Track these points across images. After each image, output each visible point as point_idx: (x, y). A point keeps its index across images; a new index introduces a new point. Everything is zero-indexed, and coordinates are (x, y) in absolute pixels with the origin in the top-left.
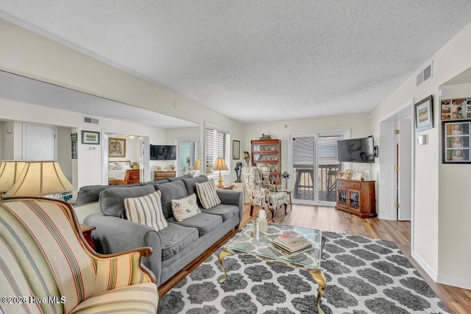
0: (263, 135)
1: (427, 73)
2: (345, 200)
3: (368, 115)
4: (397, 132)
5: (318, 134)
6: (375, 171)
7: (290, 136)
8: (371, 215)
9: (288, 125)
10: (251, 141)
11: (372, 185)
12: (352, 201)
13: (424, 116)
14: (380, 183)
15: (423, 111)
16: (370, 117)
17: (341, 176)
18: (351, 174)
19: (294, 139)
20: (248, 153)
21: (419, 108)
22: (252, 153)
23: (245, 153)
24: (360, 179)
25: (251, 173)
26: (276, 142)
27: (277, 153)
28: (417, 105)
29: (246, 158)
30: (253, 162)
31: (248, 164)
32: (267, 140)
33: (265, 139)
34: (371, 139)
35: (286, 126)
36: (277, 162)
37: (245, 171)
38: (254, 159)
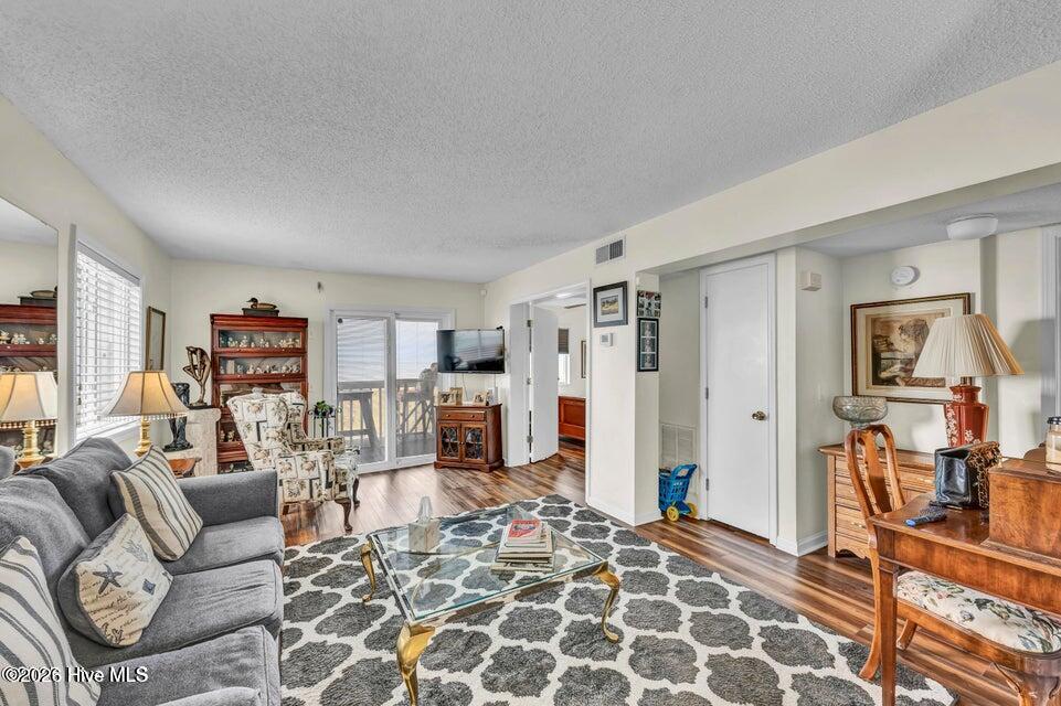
0: (254, 300)
1: (616, 250)
2: (454, 445)
3: (479, 289)
4: (529, 324)
5: (396, 314)
7: (332, 311)
8: (496, 464)
9: (323, 283)
10: (212, 316)
11: (497, 410)
12: (468, 445)
13: (612, 307)
14: (509, 407)
15: (610, 300)
16: (483, 292)
17: (446, 401)
18: (459, 396)
19: (340, 321)
20: (203, 353)
21: (601, 295)
22: (213, 353)
23: (194, 352)
24: (483, 404)
25: (271, 413)
26: (300, 325)
27: (301, 353)
28: (596, 290)
29: (195, 367)
30: (217, 381)
31: (203, 386)
32: (263, 316)
33: (260, 314)
34: (500, 332)
35: (319, 286)
36: (299, 378)
37: (244, 409)
38: (222, 372)
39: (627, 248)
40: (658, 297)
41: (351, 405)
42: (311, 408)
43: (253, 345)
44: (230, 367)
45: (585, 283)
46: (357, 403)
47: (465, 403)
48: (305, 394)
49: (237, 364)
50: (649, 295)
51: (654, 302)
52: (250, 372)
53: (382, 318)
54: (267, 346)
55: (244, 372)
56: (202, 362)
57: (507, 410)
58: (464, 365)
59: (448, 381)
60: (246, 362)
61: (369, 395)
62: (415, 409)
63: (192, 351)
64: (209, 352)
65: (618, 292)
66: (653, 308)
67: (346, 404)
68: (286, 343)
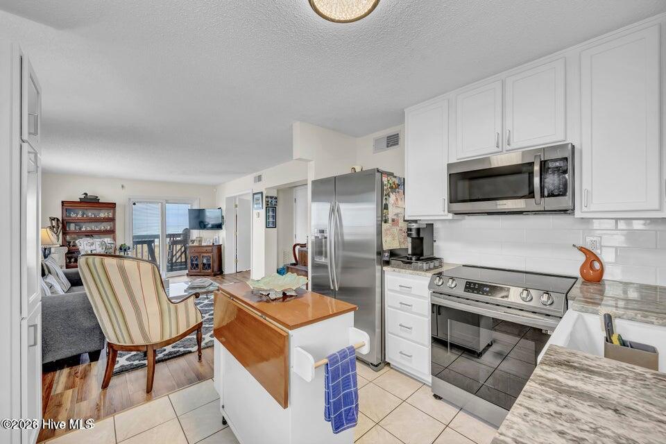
0: (86, 194)
1: (260, 178)
2: (197, 265)
3: (213, 189)
4: (236, 206)
5: (166, 201)
6: (221, 236)
7: (130, 199)
8: (219, 273)
9: (125, 185)
10: (63, 202)
11: (219, 248)
12: (204, 264)
13: (258, 202)
15: (258, 199)
17: (193, 243)
18: (200, 241)
19: (134, 204)
20: (58, 220)
21: (255, 196)
22: (63, 220)
23: (54, 219)
24: (211, 244)
25: (98, 246)
26: (112, 206)
27: (112, 220)
28: (254, 194)
29: (53, 227)
30: (65, 234)
31: (58, 236)
32: (91, 202)
33: (88, 201)
34: (220, 210)
35: (123, 186)
36: (111, 232)
37: (84, 245)
38: (68, 229)
39: (263, 178)
40: (276, 198)
41: (142, 247)
42: (118, 247)
43: (85, 216)
44: (72, 227)
45: (250, 191)
46: (145, 246)
47: (203, 244)
48: (114, 239)
49: (76, 225)
50: (272, 197)
51: (274, 200)
52: (84, 229)
53: (158, 203)
54: (93, 216)
55: (80, 229)
56: (58, 225)
57: (224, 247)
58: (210, 226)
59: (195, 234)
60: (82, 224)
61: (153, 241)
62: (181, 249)
63: (53, 219)
64: (61, 220)
65: (260, 196)
66: (274, 203)
67: (139, 246)
68: (103, 215)
